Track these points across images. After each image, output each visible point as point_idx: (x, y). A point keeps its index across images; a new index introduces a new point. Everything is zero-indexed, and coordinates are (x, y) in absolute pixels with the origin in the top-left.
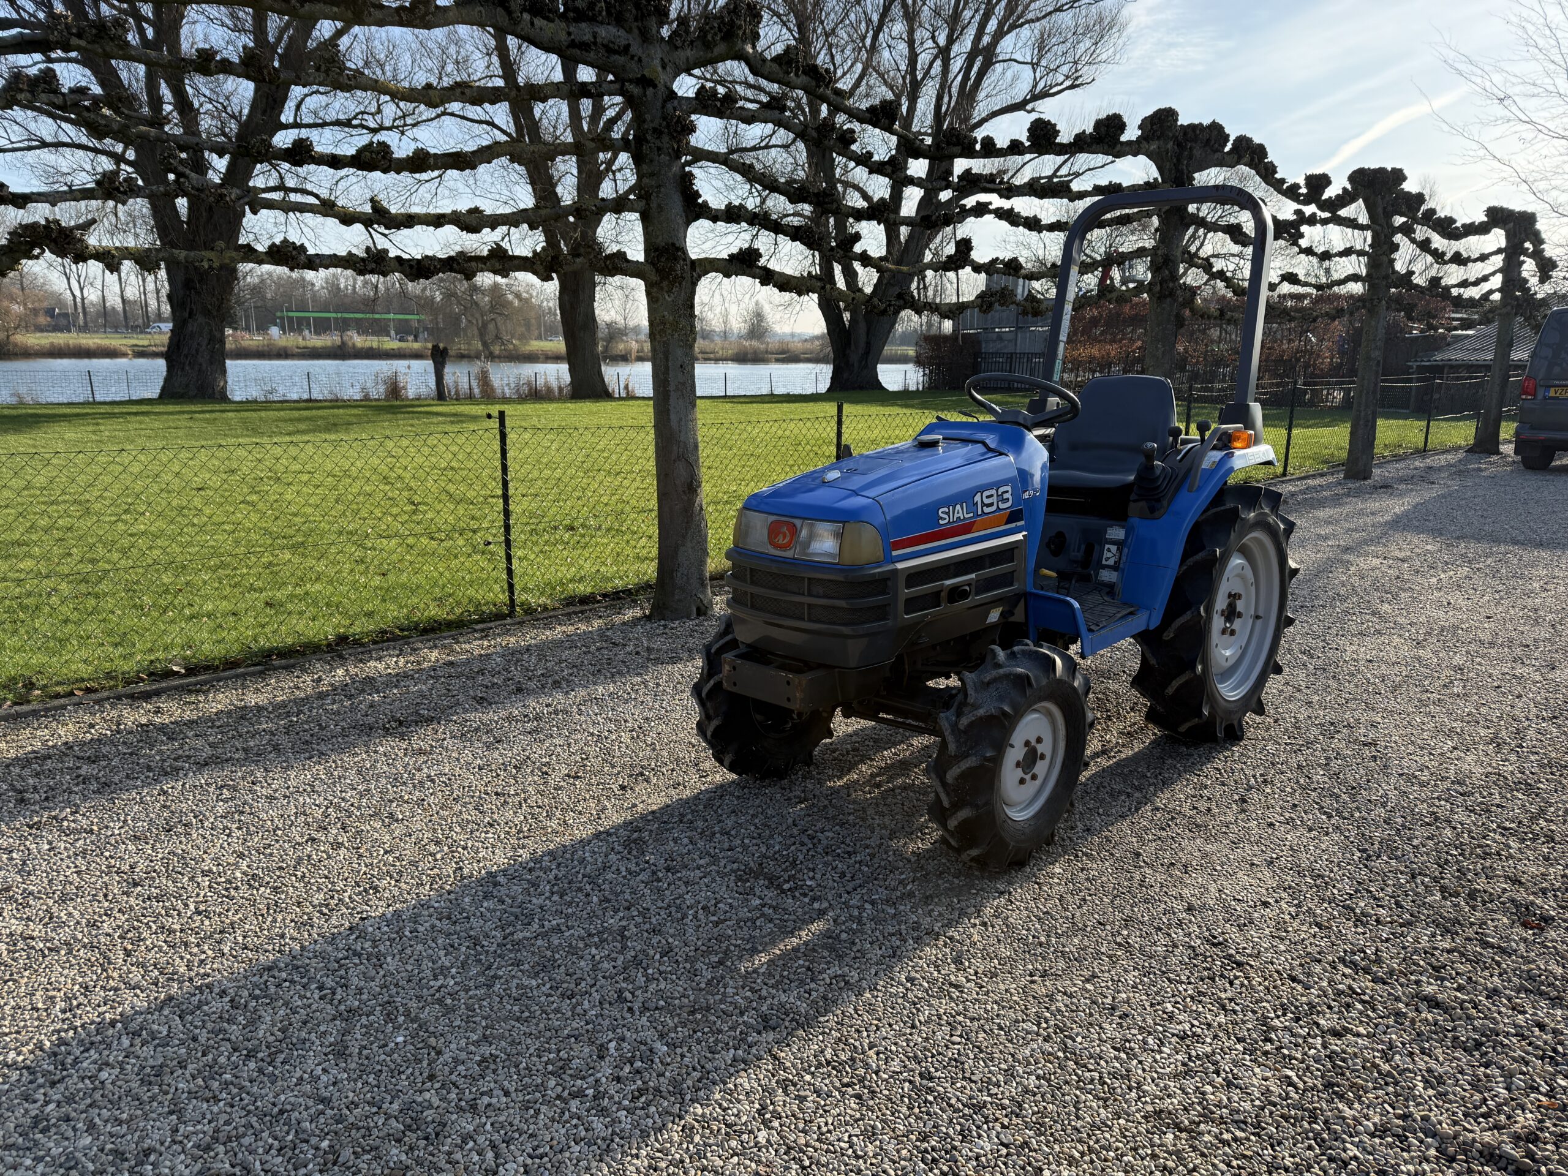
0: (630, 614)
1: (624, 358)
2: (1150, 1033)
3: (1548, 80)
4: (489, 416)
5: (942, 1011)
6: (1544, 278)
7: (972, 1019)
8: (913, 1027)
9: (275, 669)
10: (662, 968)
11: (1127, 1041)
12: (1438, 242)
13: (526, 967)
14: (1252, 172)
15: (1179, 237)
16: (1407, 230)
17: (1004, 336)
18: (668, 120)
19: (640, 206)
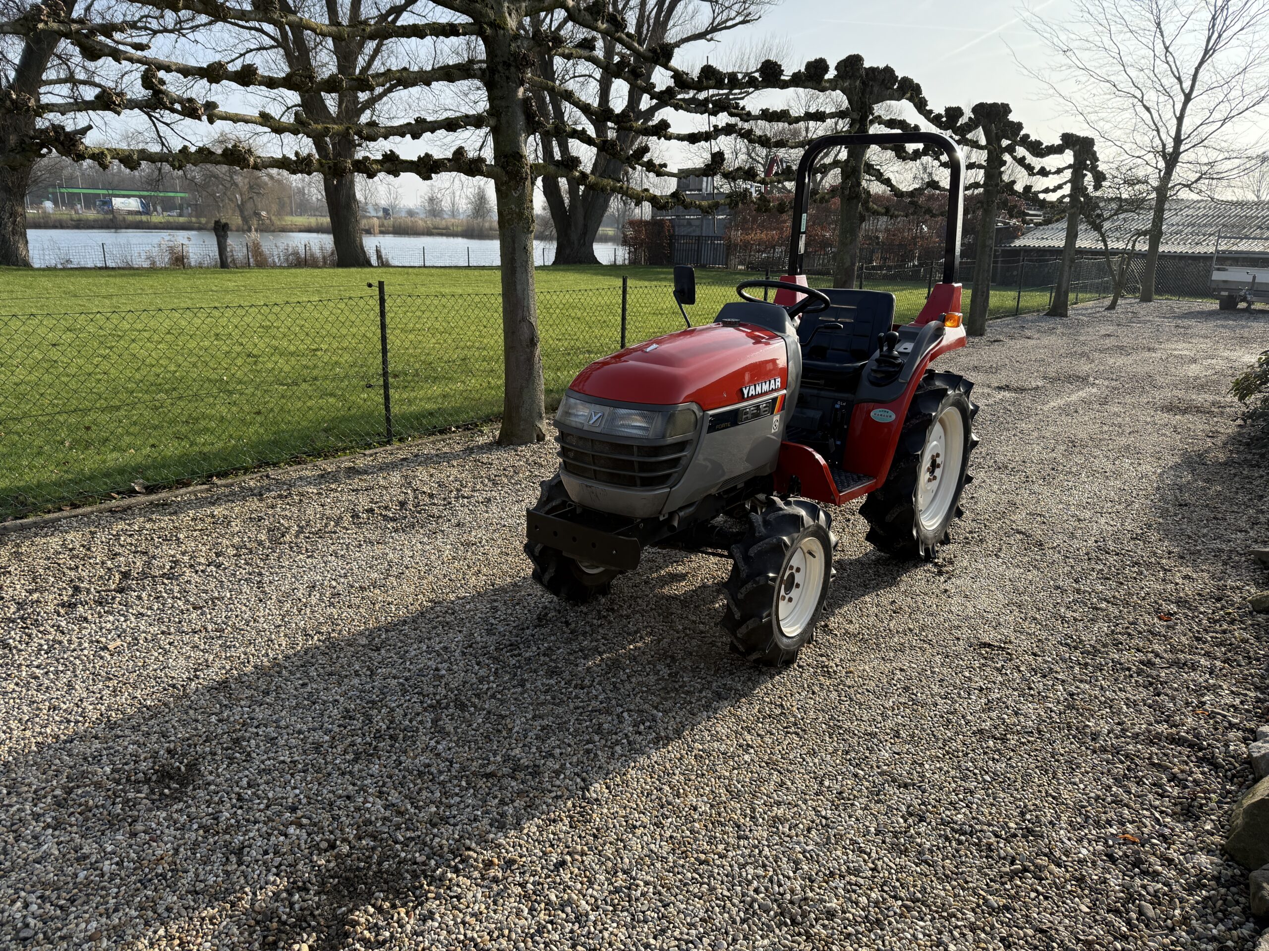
0: (481, 440)
3: (1098, 38)
4: (370, 285)
9: (218, 487)
14: (911, 104)
15: (863, 153)
16: (1011, 150)
17: (693, 223)
18: (515, 55)
19: (492, 122)
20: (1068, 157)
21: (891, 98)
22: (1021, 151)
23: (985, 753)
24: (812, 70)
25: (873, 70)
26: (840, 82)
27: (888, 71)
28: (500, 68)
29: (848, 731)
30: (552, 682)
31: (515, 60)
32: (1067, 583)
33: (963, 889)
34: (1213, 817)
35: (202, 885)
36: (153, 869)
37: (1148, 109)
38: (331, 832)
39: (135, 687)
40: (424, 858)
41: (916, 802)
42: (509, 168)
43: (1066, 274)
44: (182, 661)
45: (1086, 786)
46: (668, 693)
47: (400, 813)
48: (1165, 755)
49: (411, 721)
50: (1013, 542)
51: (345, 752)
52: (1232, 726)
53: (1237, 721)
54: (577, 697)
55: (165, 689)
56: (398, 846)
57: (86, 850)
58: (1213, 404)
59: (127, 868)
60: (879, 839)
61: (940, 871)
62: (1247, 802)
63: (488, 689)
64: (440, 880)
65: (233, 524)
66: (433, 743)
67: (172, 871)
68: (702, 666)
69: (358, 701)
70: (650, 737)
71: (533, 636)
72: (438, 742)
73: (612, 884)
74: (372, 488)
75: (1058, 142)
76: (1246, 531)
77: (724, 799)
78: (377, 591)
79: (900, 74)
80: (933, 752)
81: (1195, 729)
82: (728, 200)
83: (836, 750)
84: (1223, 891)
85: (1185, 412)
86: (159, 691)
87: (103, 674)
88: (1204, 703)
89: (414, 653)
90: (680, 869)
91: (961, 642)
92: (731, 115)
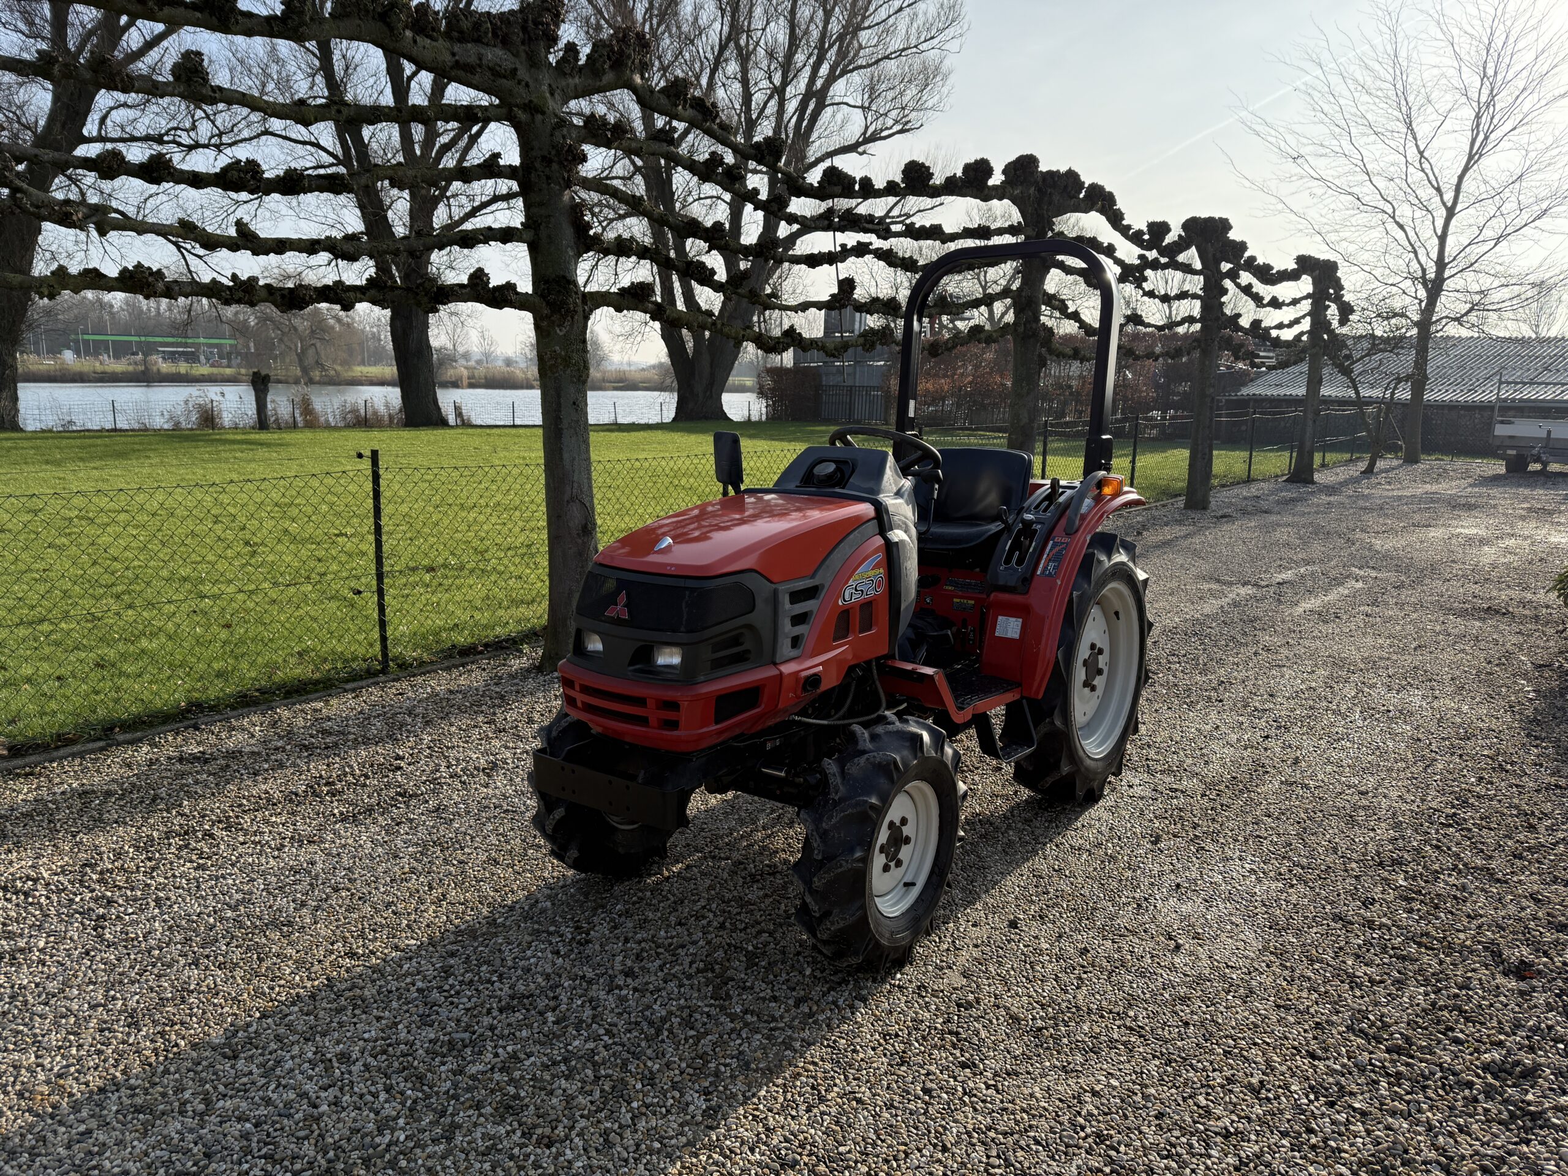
0: (517, 664)
1: (455, 384)
2: (1192, 1134)
3: (1335, 142)
4: (360, 456)
5: (970, 1127)
6: (1344, 321)
7: (1005, 1134)
8: (945, 1149)
9: (118, 744)
10: (648, 1100)
11: (1173, 1146)
12: (1259, 287)
13: (488, 1110)
14: (1103, 218)
15: (1042, 281)
16: (1233, 275)
17: (844, 370)
18: (558, 149)
19: (529, 236)
21: (1076, 210)
24: (972, 174)
25: (1051, 175)
26: (1009, 189)
27: (1072, 175)
28: (538, 165)
31: (558, 153)
37: (1401, 227)
42: (554, 298)
43: (1309, 430)
58: (1523, 604)
75: (1292, 265)
79: (1087, 180)
82: (861, 340)
92: (864, 231)
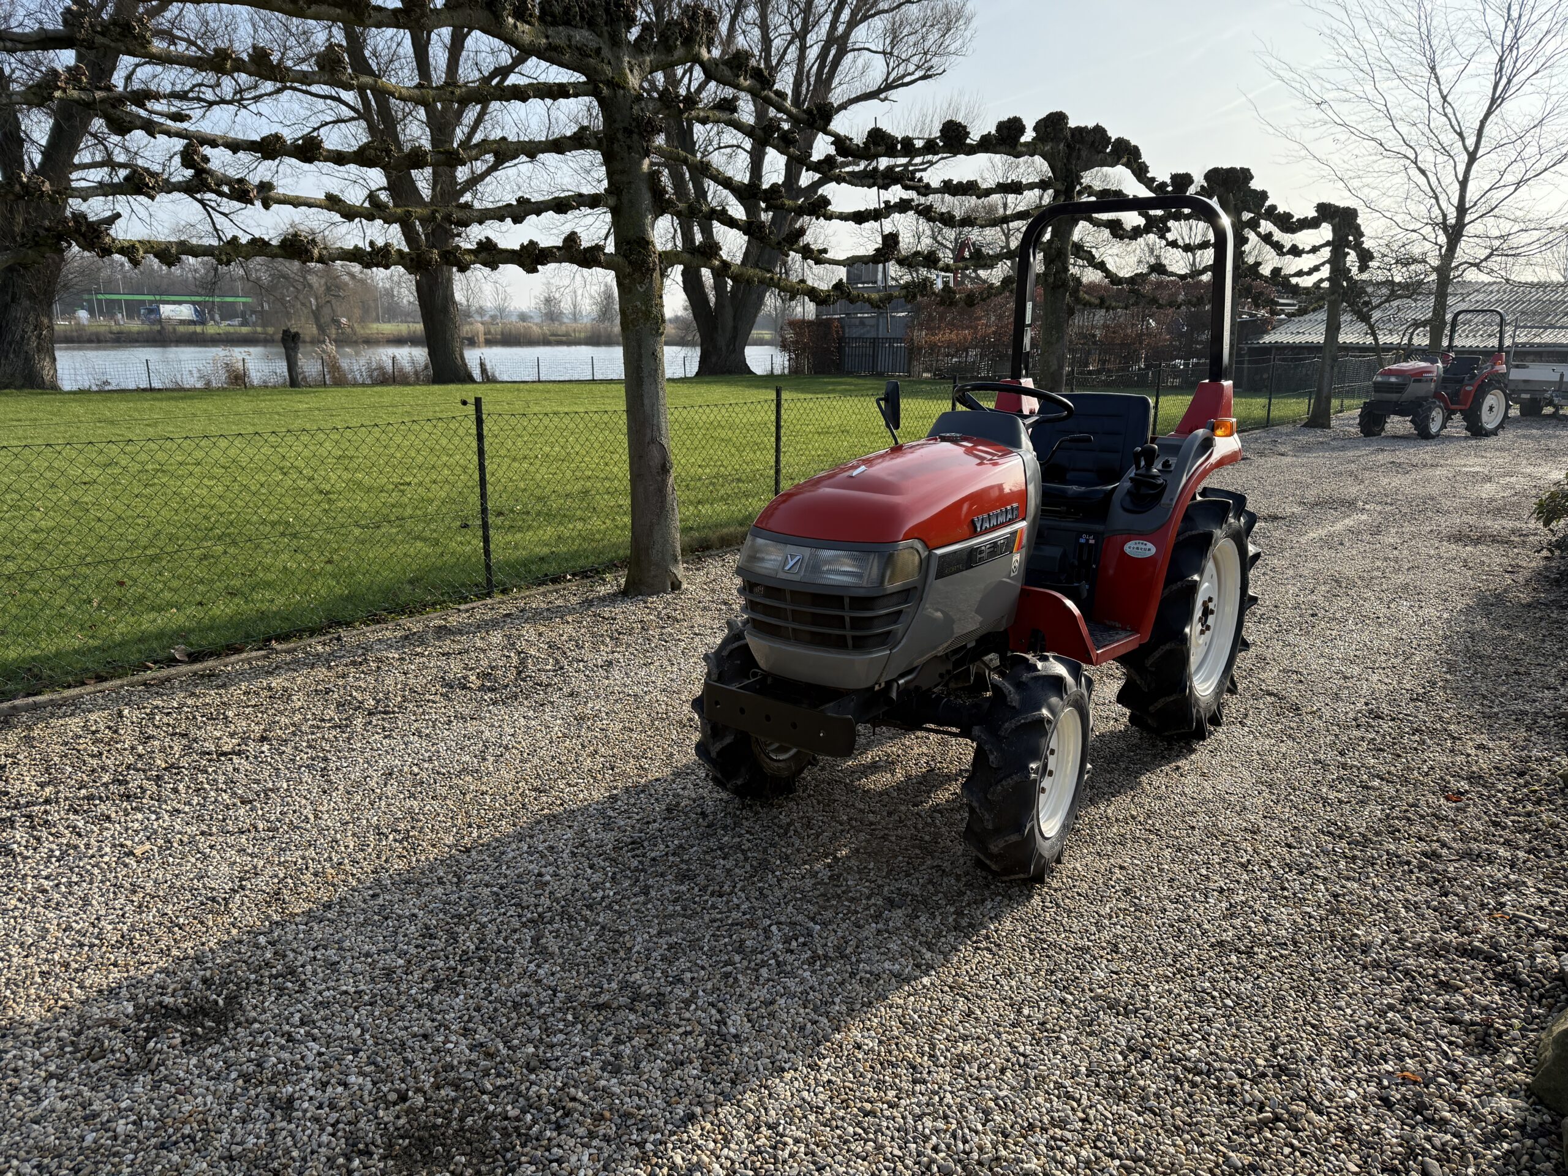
0: (603, 590)
1: (472, 342)
3: (1359, 88)
4: (464, 403)
6: (1363, 268)
9: (277, 653)
12: (1278, 235)
14: (1128, 171)
15: (1070, 233)
16: (1254, 225)
17: (867, 322)
18: (638, 120)
19: (612, 201)
20: (1325, 232)
21: (1103, 164)
22: (1266, 226)
23: (1226, 971)
24: (1005, 132)
25: (1080, 130)
26: (1040, 145)
27: (1099, 131)
28: (620, 136)
29: (1051, 945)
30: (684, 888)
31: (638, 126)
32: (1330, 756)
33: (1198, 1144)
34: (1516, 1049)
35: (240, 1148)
36: (177, 1130)
37: (1423, 172)
38: (403, 1080)
39: (165, 902)
40: (517, 1112)
41: (1138, 1034)
42: (633, 257)
43: (1327, 375)
44: (225, 868)
45: (1354, 1011)
46: (828, 900)
47: (489, 1055)
48: (1454, 970)
49: (505, 940)
50: (1262, 706)
51: (423, 979)
52: (1539, 932)
53: (1546, 926)
54: (714, 907)
55: (202, 904)
56: (485, 1097)
57: (96, 1106)
58: (1513, 532)
59: (147, 1128)
60: (1091, 1081)
61: (1169, 1120)
62: (1557, 1029)
63: (603, 898)
64: (537, 1139)
65: (294, 698)
66: (532, 967)
67: (203, 1131)
68: (871, 865)
69: (441, 915)
70: (804, 956)
71: (661, 831)
72: (539, 966)
73: (753, 1142)
74: (467, 651)
75: (1312, 213)
76: (1555, 689)
77: (896, 1033)
78: (469, 778)
79: (1113, 134)
80: (1161, 970)
81: (1493, 937)
82: (904, 292)
83: (1038, 970)
84: (1529, 1142)
85: (1477, 542)
86: (195, 906)
87: (127, 885)
88: (1503, 905)
89: (511, 855)
90: (840, 1123)
91: (1196, 832)
92: (906, 188)
